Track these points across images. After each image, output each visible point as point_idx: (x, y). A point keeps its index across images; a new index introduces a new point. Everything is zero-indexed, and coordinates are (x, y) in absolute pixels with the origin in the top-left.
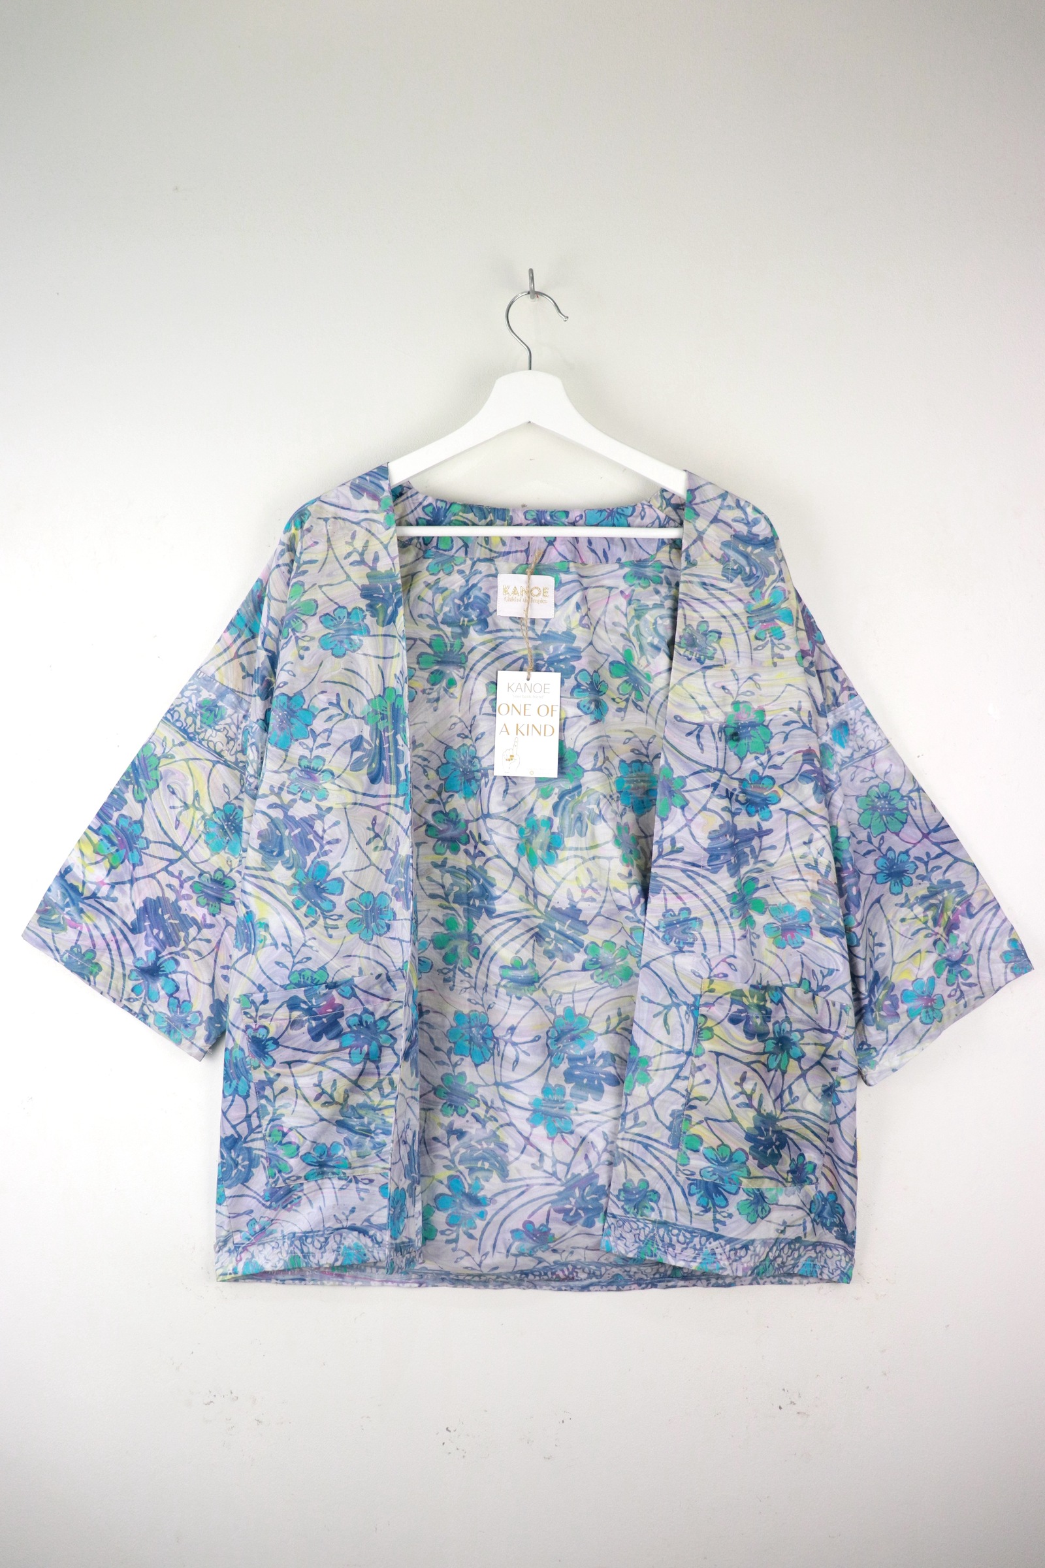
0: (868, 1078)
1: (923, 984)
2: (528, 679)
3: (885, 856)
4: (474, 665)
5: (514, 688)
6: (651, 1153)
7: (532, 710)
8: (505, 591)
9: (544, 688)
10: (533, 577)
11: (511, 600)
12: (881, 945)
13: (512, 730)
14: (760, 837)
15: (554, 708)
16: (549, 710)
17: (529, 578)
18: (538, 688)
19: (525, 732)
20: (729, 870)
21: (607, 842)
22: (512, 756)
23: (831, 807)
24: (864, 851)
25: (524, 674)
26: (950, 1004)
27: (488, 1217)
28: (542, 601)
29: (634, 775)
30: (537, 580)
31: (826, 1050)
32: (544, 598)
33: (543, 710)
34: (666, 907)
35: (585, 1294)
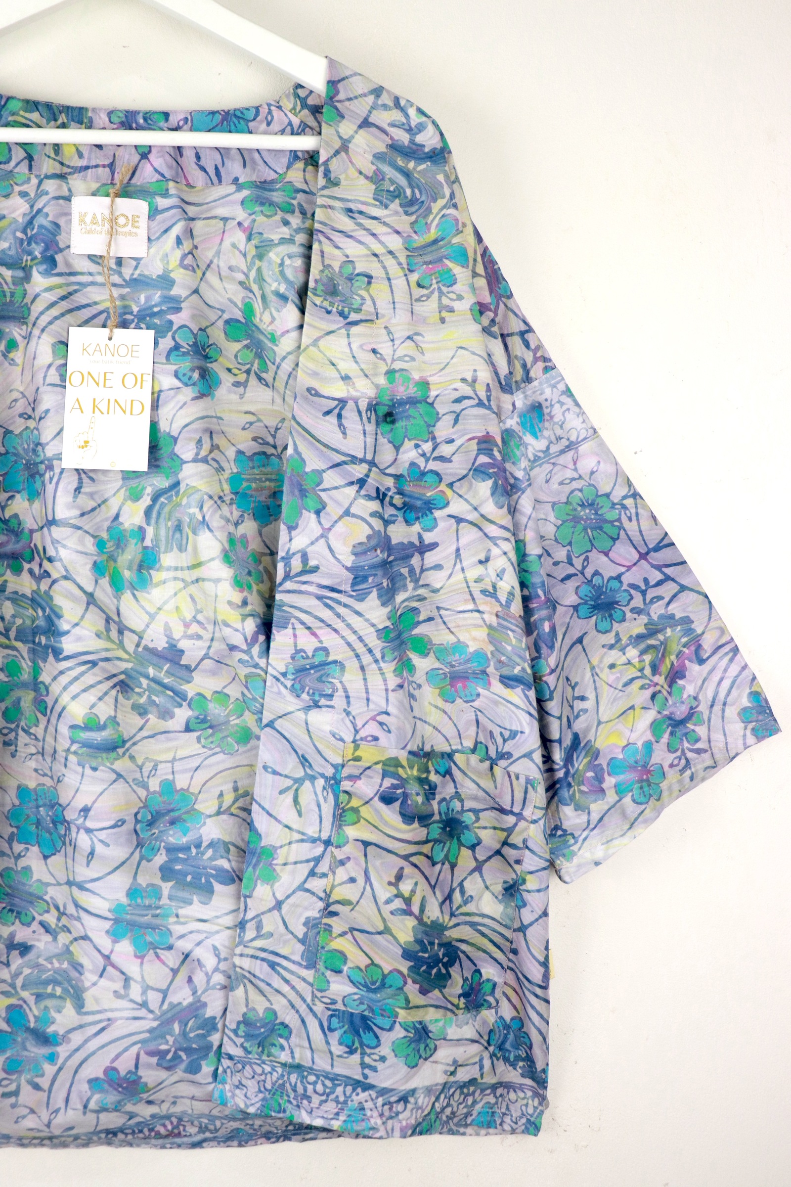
0: (562, 873)
1: (637, 749)
2: (110, 339)
3: (589, 582)
4: (37, 318)
5: (91, 350)
6: (279, 974)
7: (115, 380)
8: (82, 221)
9: (132, 351)
10: (118, 200)
11: (89, 232)
12: (583, 698)
13: (87, 406)
14: (422, 553)
15: (145, 377)
16: (138, 381)
17: (113, 202)
18: (123, 351)
19: (105, 410)
20: (380, 596)
21: (213, 559)
22: (86, 442)
23: (517, 514)
24: (562, 576)
25: (106, 331)
26: (672, 776)
27: (60, 1061)
28: (130, 234)
29: (256, 471)
30: (125, 205)
31: (508, 836)
32: (134, 230)
33: (130, 381)
34: (296, 646)
35: (197, 1152)
